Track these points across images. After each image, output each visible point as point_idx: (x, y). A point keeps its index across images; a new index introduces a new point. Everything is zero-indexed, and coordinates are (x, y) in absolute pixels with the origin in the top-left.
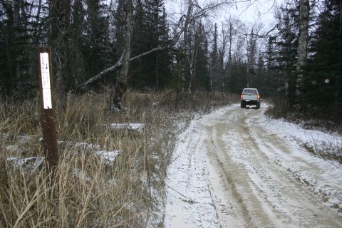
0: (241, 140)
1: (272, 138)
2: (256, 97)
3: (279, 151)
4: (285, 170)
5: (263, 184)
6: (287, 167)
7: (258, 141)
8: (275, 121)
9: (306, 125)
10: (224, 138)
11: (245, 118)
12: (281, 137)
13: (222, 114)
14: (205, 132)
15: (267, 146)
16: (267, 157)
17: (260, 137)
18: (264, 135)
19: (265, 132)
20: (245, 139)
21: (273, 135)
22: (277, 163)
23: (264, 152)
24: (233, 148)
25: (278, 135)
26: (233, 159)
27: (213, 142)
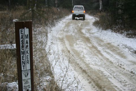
0: (88, 48)
1: (108, 46)
2: (82, 12)
3: (118, 57)
4: (129, 72)
5: (125, 88)
6: (130, 70)
7: (100, 48)
8: (105, 32)
9: (128, 34)
10: (76, 47)
11: (81, 29)
12: (115, 45)
13: (63, 26)
14: (59, 43)
15: (108, 53)
16: (111, 62)
17: (100, 45)
18: (102, 44)
19: (102, 41)
20: (90, 48)
21: (109, 44)
22: (120, 67)
23: (107, 58)
24: (86, 56)
25: (113, 44)
26: (91, 66)
27: (69, 52)
